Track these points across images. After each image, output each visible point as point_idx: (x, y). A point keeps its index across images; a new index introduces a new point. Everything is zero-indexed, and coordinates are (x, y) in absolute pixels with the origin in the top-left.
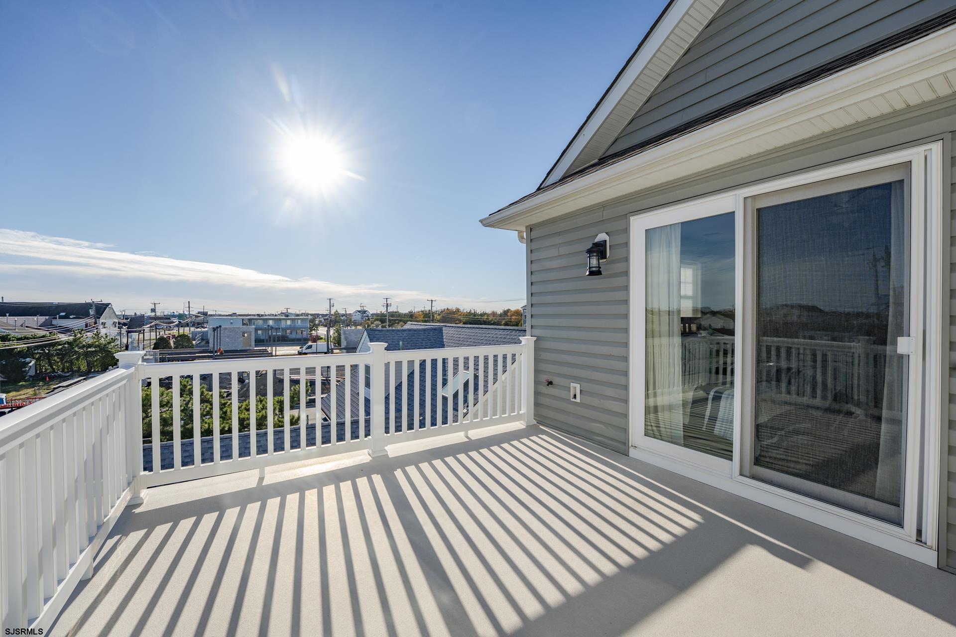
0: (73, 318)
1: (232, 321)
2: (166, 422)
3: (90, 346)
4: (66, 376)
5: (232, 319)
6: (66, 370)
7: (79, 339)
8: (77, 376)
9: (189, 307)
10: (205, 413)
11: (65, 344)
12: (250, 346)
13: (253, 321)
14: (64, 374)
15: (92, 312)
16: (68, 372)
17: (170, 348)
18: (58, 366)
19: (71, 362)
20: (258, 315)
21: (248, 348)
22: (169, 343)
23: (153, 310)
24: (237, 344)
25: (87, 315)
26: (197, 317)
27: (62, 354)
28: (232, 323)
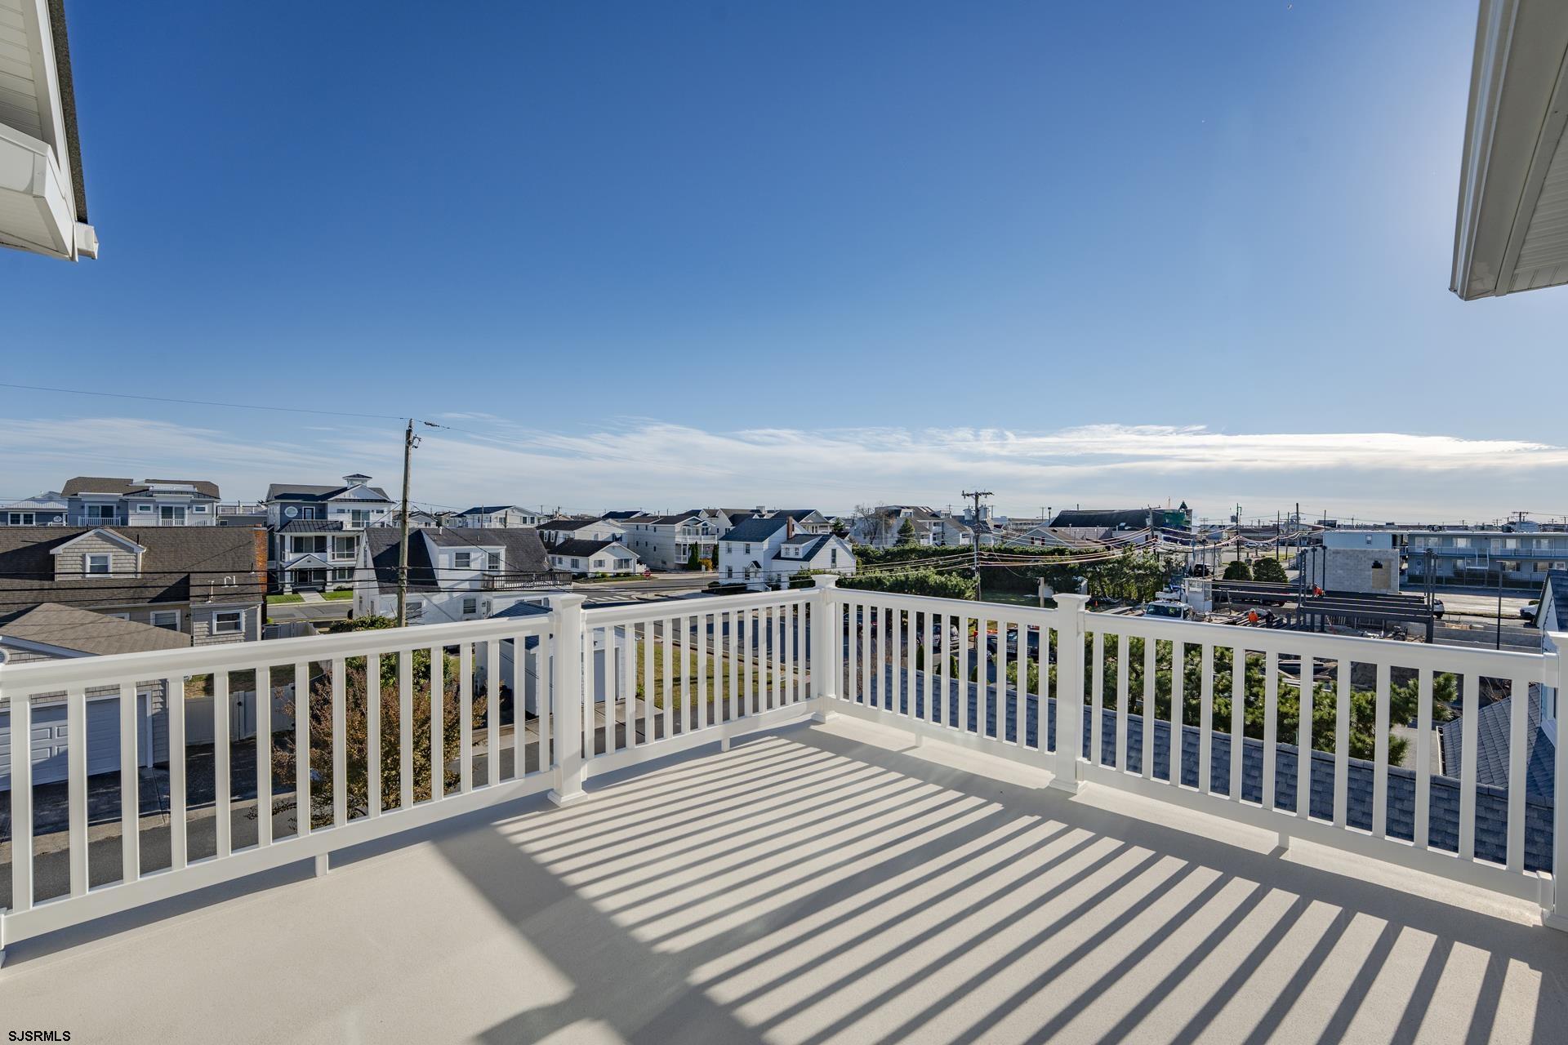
0: (1129, 530)
1: (1369, 538)
2: (1163, 687)
3: (1139, 567)
4: (1114, 603)
5: (1371, 535)
6: (1116, 596)
7: (1128, 557)
8: (1124, 604)
9: (1297, 513)
10: (1220, 687)
11: (1115, 562)
12: (1389, 587)
13: (1416, 538)
14: (1113, 601)
15: (1149, 522)
16: (1117, 598)
17: (1250, 579)
18: (1109, 589)
19: (1121, 585)
20: (1431, 527)
21: (1384, 591)
22: (1248, 572)
23: (1234, 519)
24: (1359, 581)
25: (1143, 526)
26: (1315, 529)
27: (1114, 574)
28: (1369, 542)
